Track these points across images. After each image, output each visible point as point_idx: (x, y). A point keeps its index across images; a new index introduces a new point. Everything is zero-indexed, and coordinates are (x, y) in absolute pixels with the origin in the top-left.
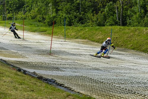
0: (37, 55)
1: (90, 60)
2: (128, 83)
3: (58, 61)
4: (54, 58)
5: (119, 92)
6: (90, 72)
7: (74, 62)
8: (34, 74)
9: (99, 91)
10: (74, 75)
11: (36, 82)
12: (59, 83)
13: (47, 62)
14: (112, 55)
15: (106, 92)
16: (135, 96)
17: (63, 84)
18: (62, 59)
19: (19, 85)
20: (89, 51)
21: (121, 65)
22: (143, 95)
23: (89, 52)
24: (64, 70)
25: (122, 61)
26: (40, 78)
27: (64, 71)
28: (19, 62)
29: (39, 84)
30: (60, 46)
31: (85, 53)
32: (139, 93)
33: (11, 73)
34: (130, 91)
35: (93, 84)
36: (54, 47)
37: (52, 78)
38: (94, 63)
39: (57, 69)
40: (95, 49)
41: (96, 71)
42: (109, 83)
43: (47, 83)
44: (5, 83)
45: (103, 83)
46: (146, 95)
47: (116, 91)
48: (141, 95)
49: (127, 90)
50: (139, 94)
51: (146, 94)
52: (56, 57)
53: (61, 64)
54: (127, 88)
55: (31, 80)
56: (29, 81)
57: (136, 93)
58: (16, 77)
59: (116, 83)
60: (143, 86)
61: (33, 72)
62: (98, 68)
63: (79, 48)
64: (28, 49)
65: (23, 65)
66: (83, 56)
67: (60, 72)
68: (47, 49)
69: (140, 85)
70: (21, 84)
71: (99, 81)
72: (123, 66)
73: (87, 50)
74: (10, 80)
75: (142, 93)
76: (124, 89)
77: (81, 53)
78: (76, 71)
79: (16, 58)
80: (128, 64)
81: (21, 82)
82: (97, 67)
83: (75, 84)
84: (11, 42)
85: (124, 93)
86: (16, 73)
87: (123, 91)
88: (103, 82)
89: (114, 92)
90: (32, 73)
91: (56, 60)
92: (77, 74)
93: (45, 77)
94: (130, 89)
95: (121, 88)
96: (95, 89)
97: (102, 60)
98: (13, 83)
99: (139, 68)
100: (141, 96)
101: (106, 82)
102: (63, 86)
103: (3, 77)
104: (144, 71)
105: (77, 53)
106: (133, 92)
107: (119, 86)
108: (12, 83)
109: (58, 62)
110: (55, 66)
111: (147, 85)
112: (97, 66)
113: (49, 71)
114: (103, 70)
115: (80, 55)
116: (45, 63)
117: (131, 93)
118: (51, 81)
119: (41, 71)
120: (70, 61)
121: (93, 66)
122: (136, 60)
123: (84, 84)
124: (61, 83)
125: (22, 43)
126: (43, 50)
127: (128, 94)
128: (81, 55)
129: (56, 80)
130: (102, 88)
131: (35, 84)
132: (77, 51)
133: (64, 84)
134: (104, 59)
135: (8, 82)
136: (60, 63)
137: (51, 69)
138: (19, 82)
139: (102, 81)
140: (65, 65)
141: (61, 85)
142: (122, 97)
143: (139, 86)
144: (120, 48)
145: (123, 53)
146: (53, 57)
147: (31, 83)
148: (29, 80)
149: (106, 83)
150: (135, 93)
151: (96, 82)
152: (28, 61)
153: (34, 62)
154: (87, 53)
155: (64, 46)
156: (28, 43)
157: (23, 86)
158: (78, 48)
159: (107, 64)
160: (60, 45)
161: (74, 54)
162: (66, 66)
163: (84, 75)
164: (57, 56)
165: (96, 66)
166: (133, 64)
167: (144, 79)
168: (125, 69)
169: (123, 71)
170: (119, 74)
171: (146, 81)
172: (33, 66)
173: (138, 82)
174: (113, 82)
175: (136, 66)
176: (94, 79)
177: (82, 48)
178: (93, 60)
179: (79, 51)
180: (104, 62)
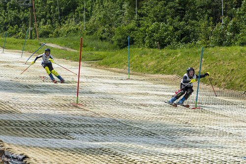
2: (188, 161)
4: (79, 112)
7: (114, 121)
10: (85, 147)
12: (33, 161)
14: (211, 106)
18: (95, 115)
21: (212, 127)
24: (76, 136)
25: (221, 118)
27: (74, 139)
30: (110, 89)
31: (153, 103)
36: (97, 91)
37: (22, 153)
39: (64, 134)
42: (146, 161)
52: (85, 110)
53: (81, 125)
62: (154, 132)
66: (146, 108)
71: (128, 159)
72: (215, 127)
73: (163, 95)
77: (145, 103)
78: (100, 138)
88: (134, 160)
97: (180, 116)
101: (141, 160)
105: (137, 103)
109: (79, 120)
113: (41, 139)
115: (140, 106)
116: (47, 123)
119: (23, 138)
121: (146, 129)
132: (141, 97)
134: (185, 115)
136: (84, 123)
137: (49, 135)
140: (90, 126)
144: (236, 92)
145: (237, 101)
146: (76, 112)
149: (139, 163)
152: (16, 119)
153: (27, 120)
154: (156, 103)
155: (120, 88)
158: (144, 92)
159: (184, 125)
160: (113, 86)
161: (128, 105)
162: (88, 129)
163: (106, 147)
164: (88, 108)
165: (154, 128)
166: (238, 124)
167: (231, 154)
168: (214, 133)
169: (203, 139)
170: (190, 144)
171: (232, 157)
172: (17, 129)
173: (210, 159)
174: (156, 160)
175: (242, 129)
176: (120, 156)
177: (155, 92)
178: (159, 117)
179: (144, 98)
180: (181, 120)
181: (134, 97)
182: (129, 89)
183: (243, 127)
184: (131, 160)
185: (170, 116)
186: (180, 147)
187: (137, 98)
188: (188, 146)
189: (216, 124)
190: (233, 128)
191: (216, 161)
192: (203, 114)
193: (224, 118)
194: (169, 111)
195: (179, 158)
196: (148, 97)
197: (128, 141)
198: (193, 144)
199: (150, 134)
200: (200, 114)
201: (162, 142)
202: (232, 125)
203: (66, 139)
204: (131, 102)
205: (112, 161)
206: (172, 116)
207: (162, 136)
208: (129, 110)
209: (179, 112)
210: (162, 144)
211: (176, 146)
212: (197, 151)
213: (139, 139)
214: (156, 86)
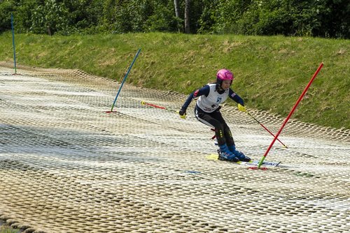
2: (121, 176)
5: (76, 199)
6: (39, 151)
7: (11, 128)
9: (24, 197)
14: (129, 109)
15: (44, 197)
16: (116, 206)
20: (69, 100)
21: (137, 135)
22: (136, 205)
25: (146, 125)
31: (54, 105)
32: (129, 201)
34: (111, 196)
40: (90, 94)
41: (56, 149)
42: (68, 176)
45: (53, 176)
46: (143, 205)
47: (71, 196)
48: (131, 205)
49: (103, 194)
50: (128, 203)
51: (145, 203)
54: (106, 189)
57: (122, 201)
59: (86, 176)
60: (154, 185)
62: (66, 141)
63: (46, 91)
66: (46, 112)
69: (148, 182)
71: (44, 173)
72: (141, 136)
73: (64, 95)
75: (138, 201)
76: (96, 191)
77: (44, 105)
78: (2, 148)
80: (158, 132)
85: (90, 200)
87: (90, 196)
89: (64, 197)
94: (112, 192)
95: (90, 189)
96: (19, 191)
97: (93, 122)
99: (181, 140)
100: (130, 207)
101: (62, 174)
104: (189, 148)
105: (35, 105)
106: (115, 198)
107: (89, 183)
111: (165, 182)
112: (69, 137)
117: (109, 200)
120: (1, 124)
121: (55, 137)
122: (189, 122)
127: (99, 202)
128: (40, 110)
130: (41, 188)
132: (37, 98)
134: (99, 120)
139: (52, 172)
142: (75, 209)
143: (143, 184)
145: (161, 103)
149: (60, 178)
150: (118, 201)
154: (58, 105)
155: (7, 86)
158: (39, 91)
159: (101, 132)
161: (22, 107)
163: (13, 159)
165: (64, 136)
166: (172, 132)
167: (172, 167)
168: (142, 143)
169: (129, 150)
170: (116, 155)
171: (173, 171)
173: (147, 174)
174: (80, 174)
175: (175, 137)
176: (34, 169)
177: (55, 92)
178: (66, 122)
179: (41, 99)
180: (95, 126)
181: (28, 98)
182: (19, 88)
183: (175, 135)
184: (48, 175)
185: (79, 121)
186: (104, 160)
187: (32, 99)
188: (114, 159)
189: (142, 132)
190: (164, 137)
191: (155, 176)
192: (121, 120)
193: (149, 125)
194: (78, 116)
195: (108, 172)
196: (46, 98)
197: (37, 152)
198: (120, 156)
199: (62, 144)
200: (118, 119)
201: (79, 153)
202: (162, 133)
204: (26, 104)
205: (26, 176)
206: (83, 122)
207: (77, 146)
208: (26, 114)
209: (91, 117)
210: (81, 156)
211: (99, 158)
212: (128, 164)
213: (49, 149)
214: (53, 83)
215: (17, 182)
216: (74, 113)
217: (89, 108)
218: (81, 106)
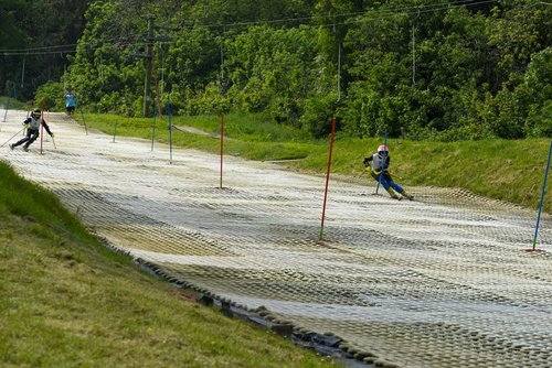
0: (271, 246)
1: (469, 264)
3: (349, 266)
4: (336, 255)
6: (472, 310)
7: (410, 273)
8: (262, 315)
10: (409, 321)
11: (267, 346)
12: (356, 348)
13: (309, 271)
17: (370, 355)
18: (366, 260)
19: (208, 355)
20: (467, 232)
23: (467, 236)
24: (372, 299)
26: (284, 330)
27: (371, 305)
28: (206, 269)
29: (279, 352)
30: (356, 212)
31: (450, 240)
33: (177, 312)
35: (482, 354)
36: (334, 217)
37: (328, 331)
38: (486, 275)
39: (348, 296)
40: (489, 223)
41: (494, 307)
42: (543, 350)
43: (309, 348)
44: (154, 348)
45: (522, 350)
52: (341, 251)
53: (359, 279)
55: (249, 338)
56: (245, 341)
58: (194, 324)
61: (256, 307)
62: (500, 295)
63: (429, 219)
64: (240, 223)
65: (220, 281)
66: (443, 249)
67: (359, 309)
68: (309, 223)
70: (215, 353)
71: (505, 343)
73: (456, 226)
74: (174, 336)
77: (436, 239)
78: (418, 304)
79: (195, 257)
81: (215, 345)
82: (498, 290)
83: (415, 354)
84: (177, 198)
86: (197, 310)
88: (520, 347)
90: (252, 311)
91: (342, 264)
92: (423, 317)
93: (301, 325)
97: (516, 265)
98: (183, 348)
101: (532, 347)
102: (370, 362)
103: (147, 324)
105: (422, 240)
108: (180, 348)
109: (348, 270)
110: (340, 285)
112: (499, 287)
113: (322, 306)
114: (517, 302)
115: (432, 245)
116: (300, 276)
118: (323, 343)
119: (286, 303)
120: (394, 268)
121: (480, 287)
123: (448, 355)
124: (363, 351)
125: (217, 201)
126: (293, 226)
128: (435, 247)
129: (344, 338)
131: (267, 351)
132: (421, 229)
133: (373, 352)
134: (522, 263)
135: (165, 345)
136: (359, 275)
137: (323, 297)
138: (207, 345)
139: (516, 343)
140: (377, 282)
141: (361, 358)
146: (329, 254)
147: (251, 348)
148: (244, 337)
149: (532, 352)
151: (495, 346)
152: (237, 267)
153: (261, 269)
154: (457, 240)
155: (372, 212)
156: (238, 201)
157: (221, 360)
158: (422, 218)
159: (535, 281)
160: (355, 207)
161: (408, 242)
162: (379, 286)
163: (447, 322)
164: (345, 248)
165: (492, 287)
172: (258, 285)
176: (487, 338)
178: (481, 266)
179: (428, 231)
180: (524, 271)
181: (407, 228)
184: (512, 347)
185: (497, 264)
187: (416, 230)
194: (489, 256)
199: (496, 298)
201: (530, 313)
203: (359, 304)
204: (411, 239)
205: (483, 349)
206: (502, 265)
209: (509, 258)
213: (483, 307)
215: (480, 360)
216: (483, 252)
217: (499, 244)
218: (488, 242)
